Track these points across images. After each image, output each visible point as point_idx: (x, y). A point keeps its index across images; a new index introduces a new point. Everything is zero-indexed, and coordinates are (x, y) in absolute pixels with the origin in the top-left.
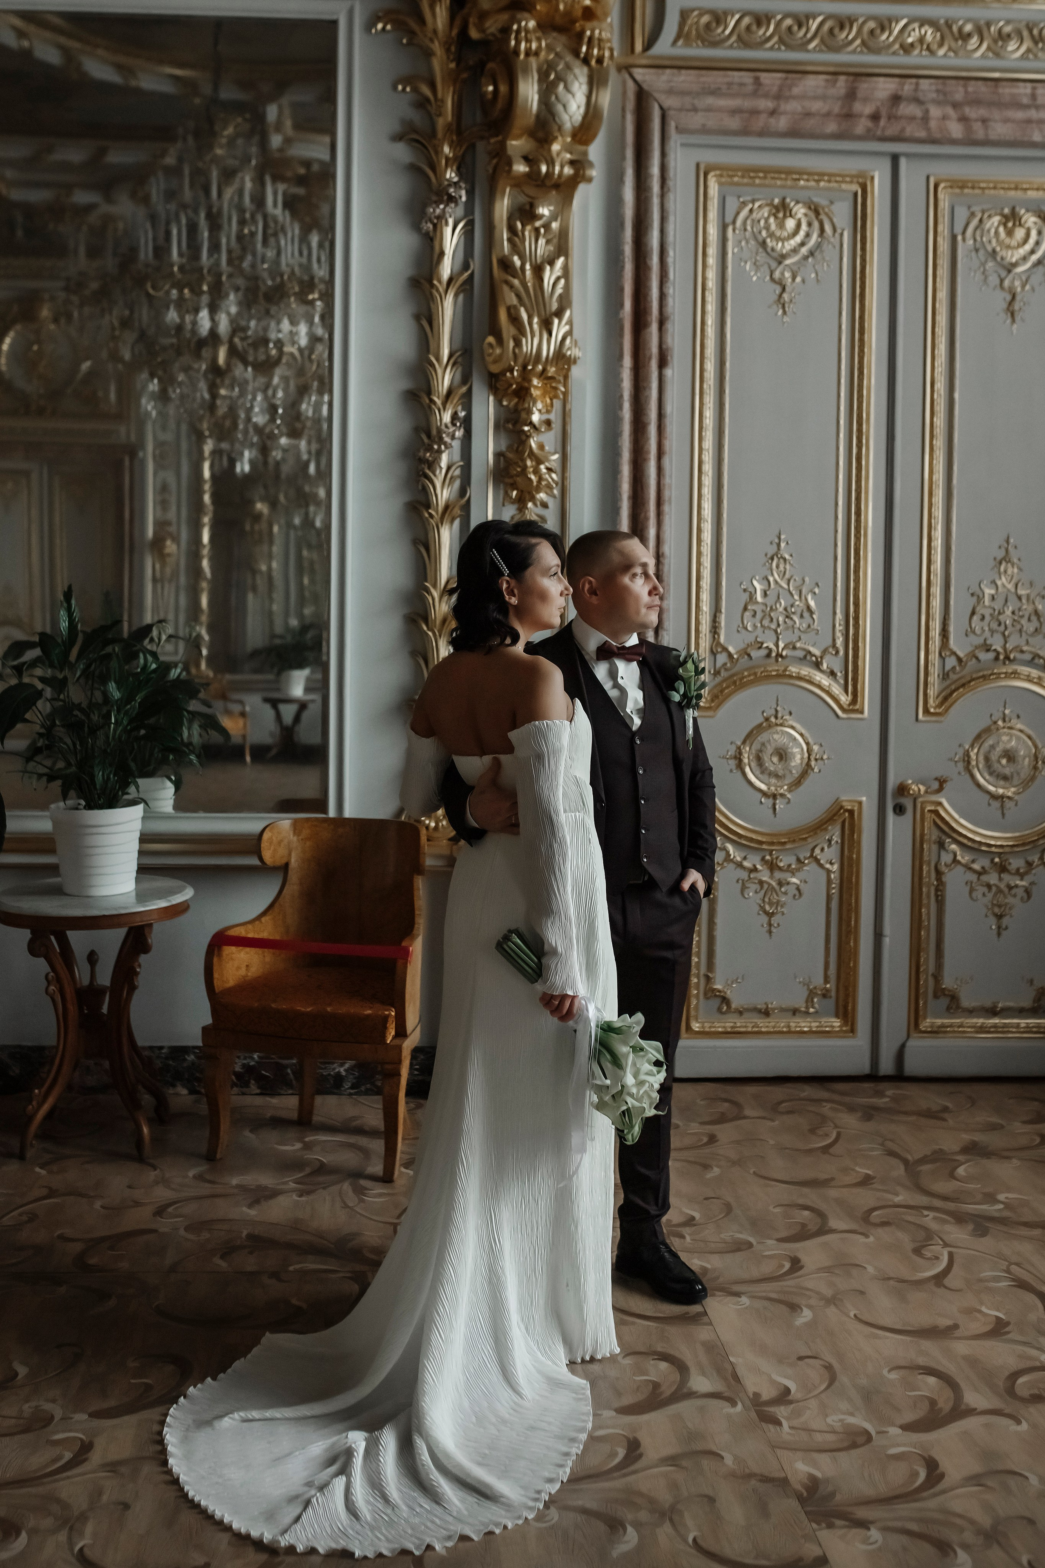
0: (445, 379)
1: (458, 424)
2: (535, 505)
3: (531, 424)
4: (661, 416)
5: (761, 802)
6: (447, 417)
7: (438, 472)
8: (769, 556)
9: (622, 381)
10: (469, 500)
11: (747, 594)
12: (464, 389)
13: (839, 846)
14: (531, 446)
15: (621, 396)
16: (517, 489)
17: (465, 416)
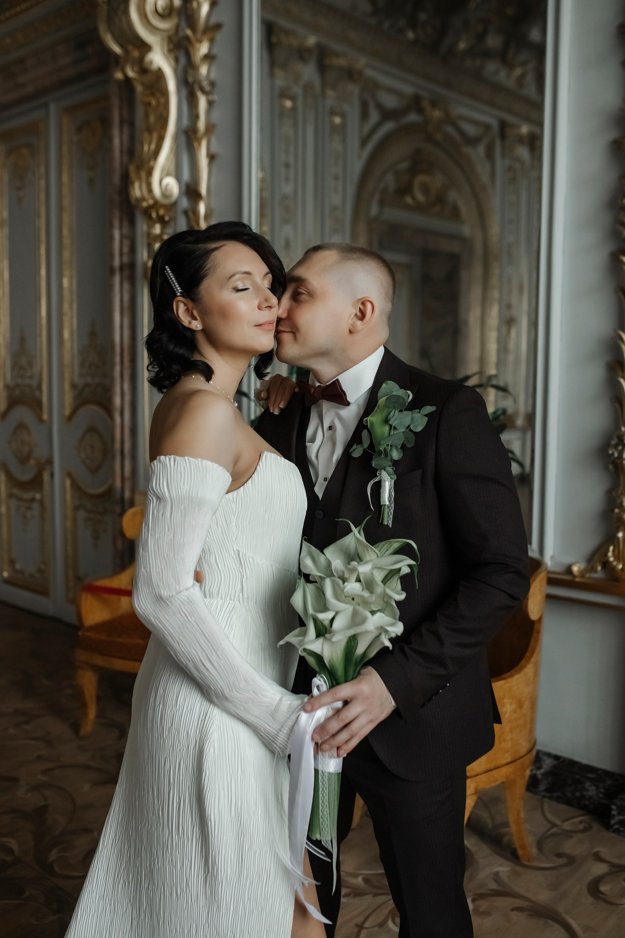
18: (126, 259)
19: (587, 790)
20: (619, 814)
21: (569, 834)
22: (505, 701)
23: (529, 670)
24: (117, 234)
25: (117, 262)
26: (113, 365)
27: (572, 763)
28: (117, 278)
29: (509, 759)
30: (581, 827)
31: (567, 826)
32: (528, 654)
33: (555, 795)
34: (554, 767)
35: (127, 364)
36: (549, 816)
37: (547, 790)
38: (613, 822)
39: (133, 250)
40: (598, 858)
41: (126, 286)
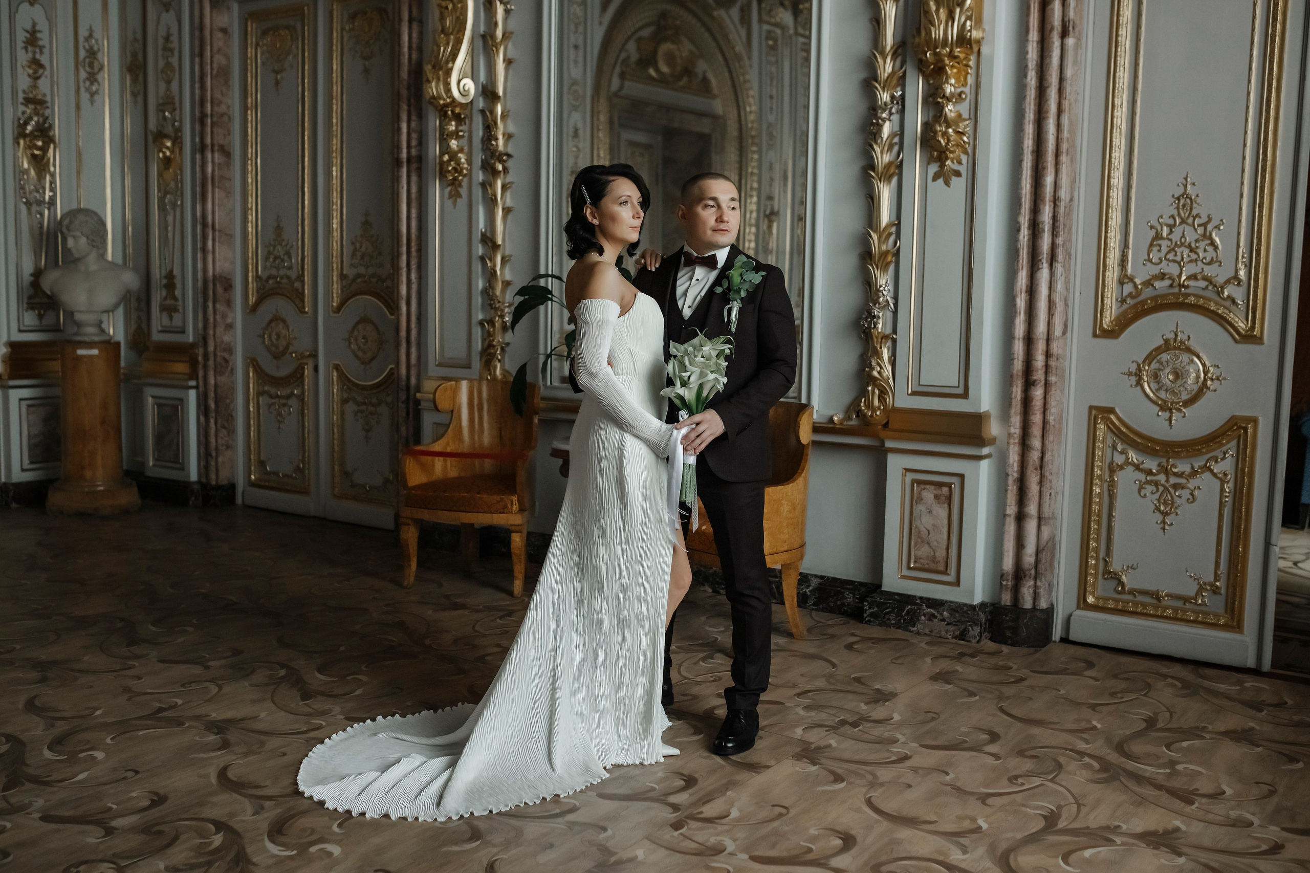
0: (887, 67)
1: (895, 102)
2: (953, 162)
3: (944, 96)
4: (1061, 79)
5: (1158, 415)
6: (885, 97)
7: (879, 141)
8: (1176, 196)
9: (1027, 53)
10: (902, 161)
11: (1154, 231)
12: (900, 73)
13: (1234, 459)
14: (946, 114)
15: (1026, 66)
16: (936, 151)
17: (901, 95)
18: (414, 152)
19: (847, 598)
20: (870, 608)
21: (832, 626)
22: (783, 502)
23: (800, 481)
24: (404, 127)
25: (404, 155)
26: (399, 255)
27: (835, 580)
28: (404, 170)
29: (786, 548)
30: (842, 622)
31: (830, 622)
32: (799, 471)
33: (821, 606)
34: (820, 584)
35: (414, 254)
36: (816, 618)
37: (814, 604)
38: (865, 615)
39: (421, 143)
40: (853, 635)
41: (414, 178)
